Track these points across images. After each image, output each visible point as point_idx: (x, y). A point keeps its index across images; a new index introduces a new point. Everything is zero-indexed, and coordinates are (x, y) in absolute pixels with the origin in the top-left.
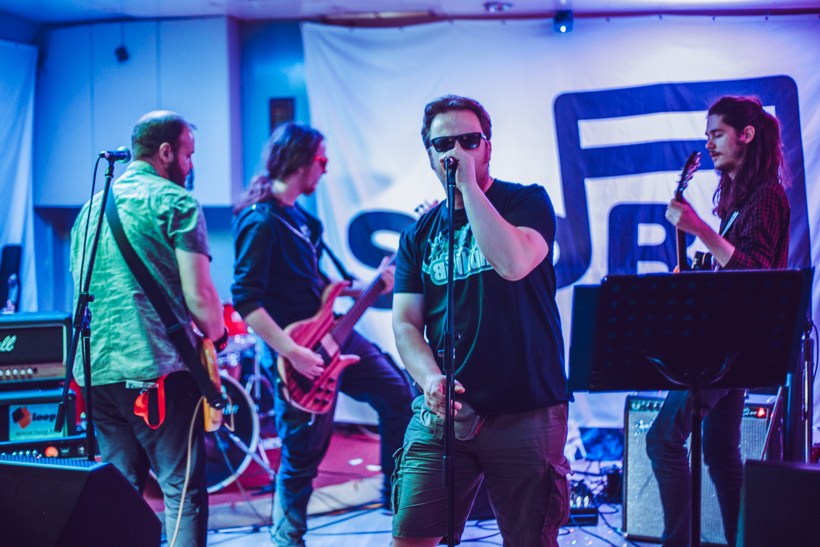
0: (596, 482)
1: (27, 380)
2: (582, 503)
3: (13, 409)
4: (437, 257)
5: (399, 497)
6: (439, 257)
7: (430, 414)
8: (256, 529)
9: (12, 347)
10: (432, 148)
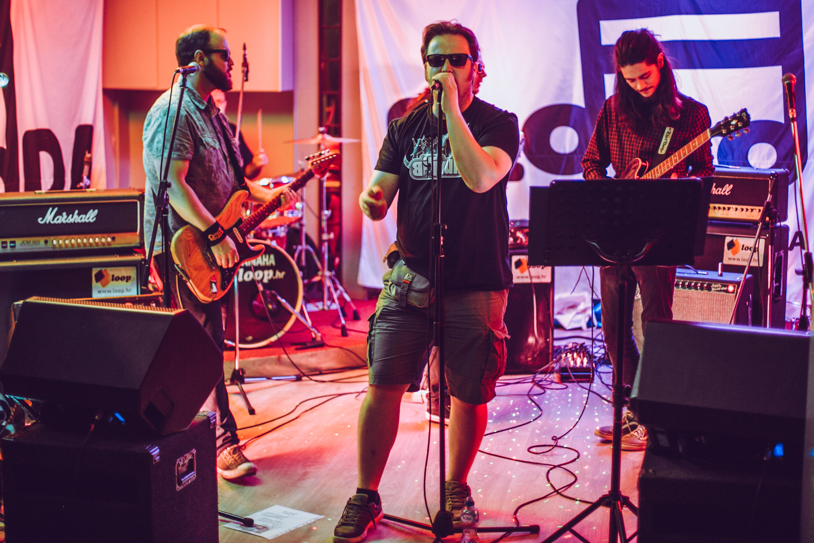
0: (600, 346)
1: (107, 246)
2: (582, 362)
3: (95, 271)
4: (417, 156)
5: (372, 352)
6: (419, 157)
7: (395, 287)
8: (299, 379)
9: (95, 219)
10: (427, 63)
